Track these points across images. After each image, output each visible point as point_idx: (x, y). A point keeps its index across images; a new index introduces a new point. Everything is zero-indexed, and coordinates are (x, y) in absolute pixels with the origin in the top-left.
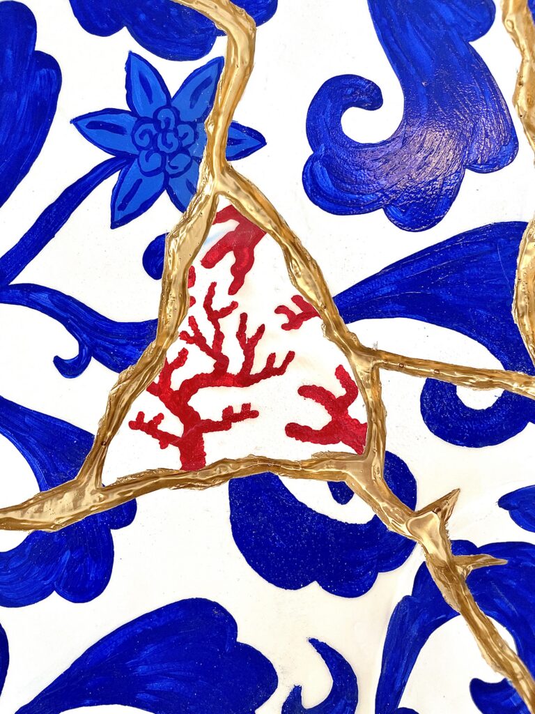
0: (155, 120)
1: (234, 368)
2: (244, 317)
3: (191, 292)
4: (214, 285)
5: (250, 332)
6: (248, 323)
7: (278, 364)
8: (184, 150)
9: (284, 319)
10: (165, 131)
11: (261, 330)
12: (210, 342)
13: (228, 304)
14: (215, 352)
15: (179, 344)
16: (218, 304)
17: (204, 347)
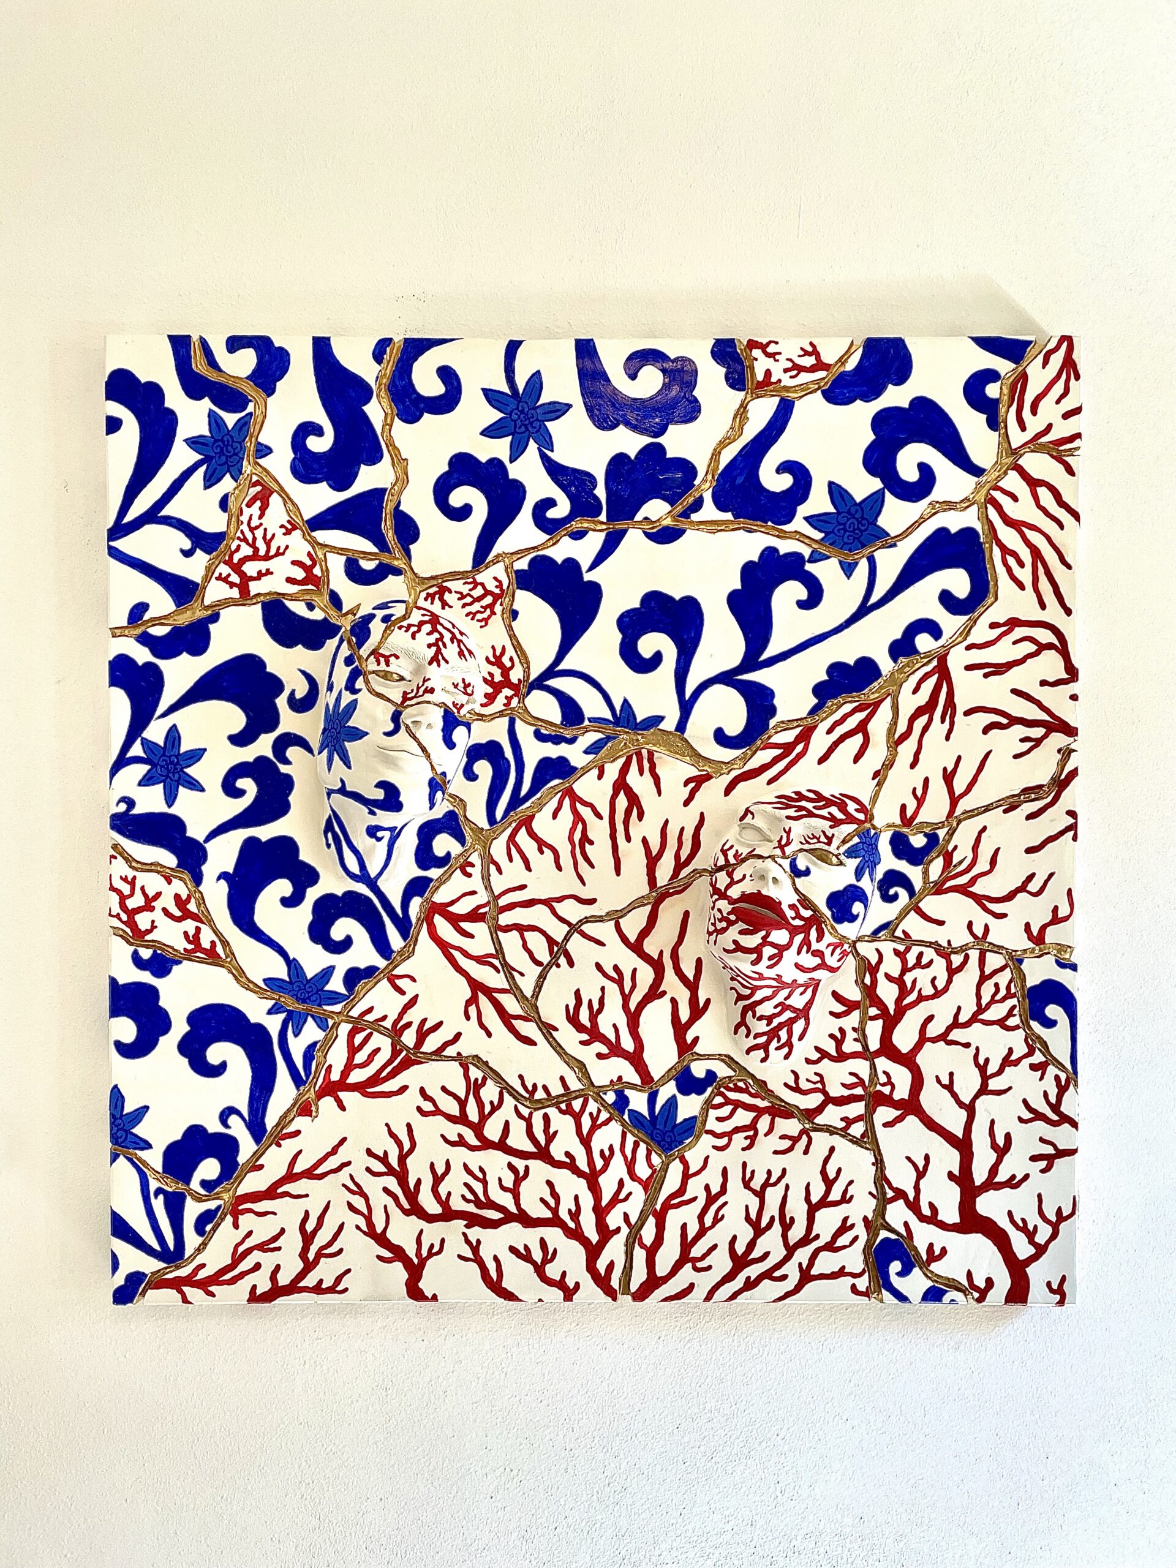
0: (222, 441)
1: (262, 553)
2: (265, 530)
3: (241, 518)
4: (251, 515)
5: (269, 537)
6: (268, 533)
7: (281, 551)
8: (236, 454)
9: (284, 530)
10: (228, 445)
11: (274, 535)
12: (250, 541)
13: (258, 524)
14: (253, 545)
15: (237, 542)
16: (253, 524)
17: (248, 543)
